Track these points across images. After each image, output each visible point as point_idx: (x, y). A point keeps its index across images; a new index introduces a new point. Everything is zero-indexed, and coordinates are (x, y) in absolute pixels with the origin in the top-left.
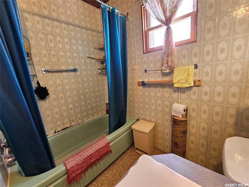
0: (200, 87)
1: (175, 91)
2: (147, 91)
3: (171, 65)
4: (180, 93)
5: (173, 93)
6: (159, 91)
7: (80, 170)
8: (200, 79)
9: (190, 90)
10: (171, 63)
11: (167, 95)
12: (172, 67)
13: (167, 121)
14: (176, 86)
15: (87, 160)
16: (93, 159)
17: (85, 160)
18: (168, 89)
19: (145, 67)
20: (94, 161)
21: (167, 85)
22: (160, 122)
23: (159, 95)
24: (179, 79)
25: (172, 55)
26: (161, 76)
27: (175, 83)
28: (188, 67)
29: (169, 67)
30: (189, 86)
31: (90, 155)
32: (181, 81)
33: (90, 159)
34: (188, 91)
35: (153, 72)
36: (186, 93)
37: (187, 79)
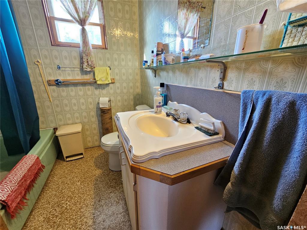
0: (114, 84)
1: (96, 88)
2: (64, 91)
3: (92, 64)
4: (101, 90)
5: (95, 90)
6: (81, 90)
7: (19, 196)
8: (114, 78)
9: (108, 86)
10: (91, 62)
11: (89, 93)
12: (92, 66)
13: (93, 117)
14: (99, 83)
15: (23, 182)
16: (28, 180)
17: (20, 183)
18: (90, 87)
19: (57, 62)
20: (30, 182)
21: (88, 83)
22: (86, 120)
23: (81, 93)
24: (100, 77)
25: (90, 55)
26: (80, 74)
27: (97, 81)
28: (105, 68)
29: (90, 66)
30: (108, 83)
31: (24, 176)
32: (102, 79)
33: (25, 180)
34: (106, 87)
35: (69, 69)
36: (106, 89)
37: (106, 77)
